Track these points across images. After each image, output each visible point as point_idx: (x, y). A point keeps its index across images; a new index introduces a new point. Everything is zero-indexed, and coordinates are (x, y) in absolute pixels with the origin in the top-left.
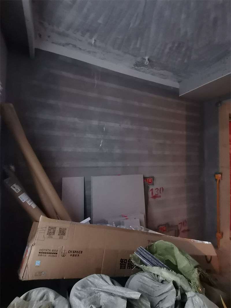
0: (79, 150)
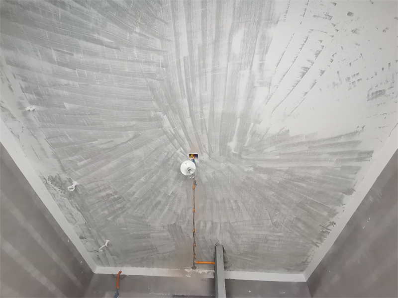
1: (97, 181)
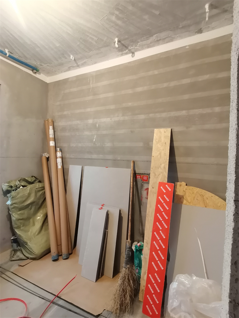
1: (107, 28)
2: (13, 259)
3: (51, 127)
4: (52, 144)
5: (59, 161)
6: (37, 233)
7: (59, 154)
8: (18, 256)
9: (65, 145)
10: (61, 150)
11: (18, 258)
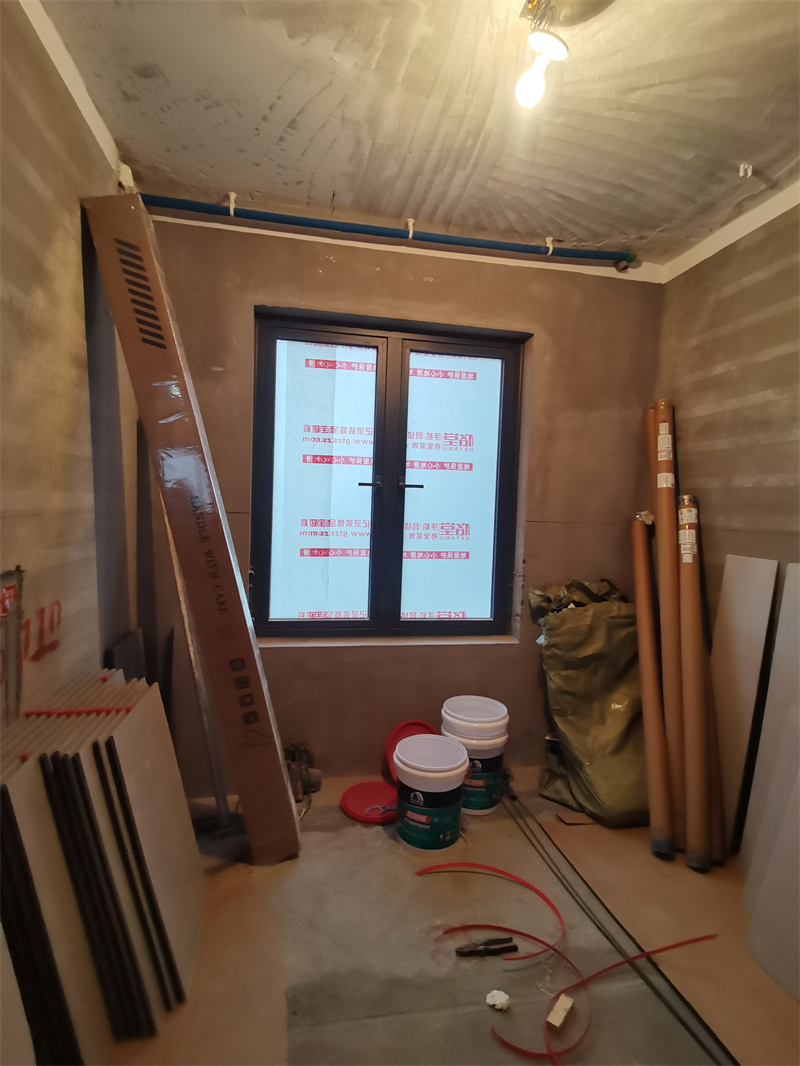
0: (773, 481)
2: (546, 793)
3: (664, 428)
4: (665, 480)
5: (687, 537)
6: (610, 749)
7: (688, 515)
8: (558, 792)
9: (710, 484)
10: (696, 503)
11: (556, 797)
